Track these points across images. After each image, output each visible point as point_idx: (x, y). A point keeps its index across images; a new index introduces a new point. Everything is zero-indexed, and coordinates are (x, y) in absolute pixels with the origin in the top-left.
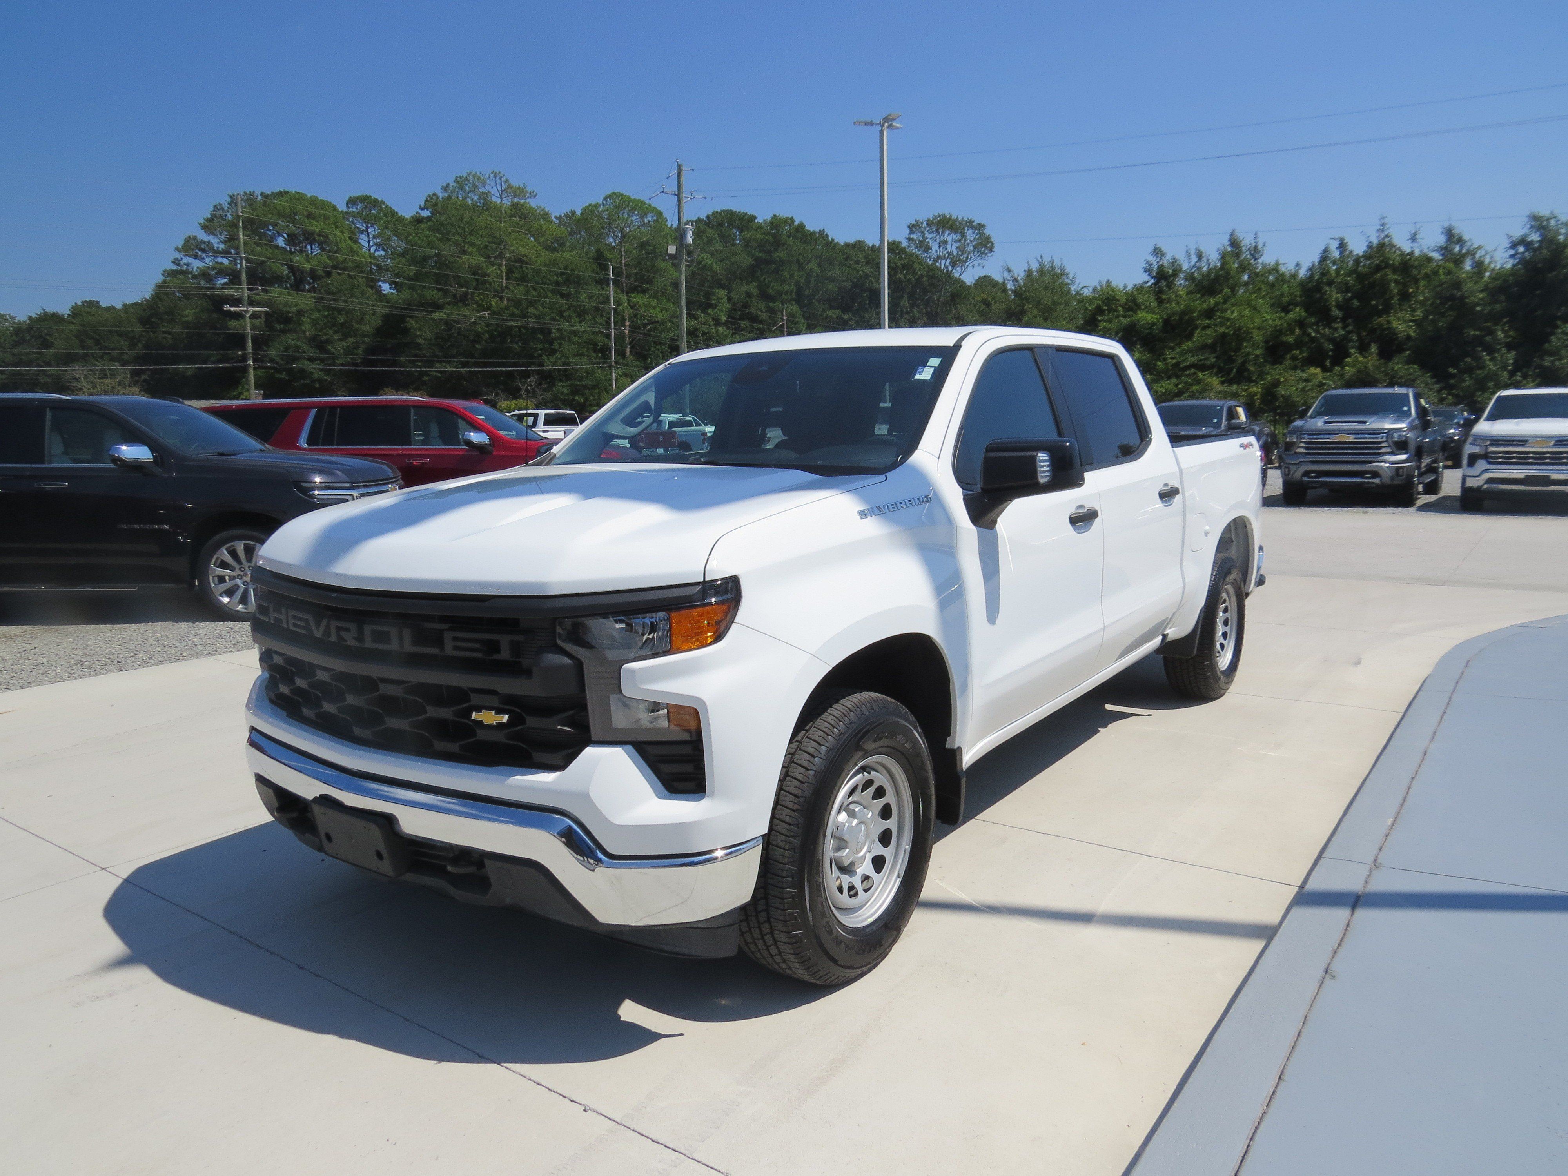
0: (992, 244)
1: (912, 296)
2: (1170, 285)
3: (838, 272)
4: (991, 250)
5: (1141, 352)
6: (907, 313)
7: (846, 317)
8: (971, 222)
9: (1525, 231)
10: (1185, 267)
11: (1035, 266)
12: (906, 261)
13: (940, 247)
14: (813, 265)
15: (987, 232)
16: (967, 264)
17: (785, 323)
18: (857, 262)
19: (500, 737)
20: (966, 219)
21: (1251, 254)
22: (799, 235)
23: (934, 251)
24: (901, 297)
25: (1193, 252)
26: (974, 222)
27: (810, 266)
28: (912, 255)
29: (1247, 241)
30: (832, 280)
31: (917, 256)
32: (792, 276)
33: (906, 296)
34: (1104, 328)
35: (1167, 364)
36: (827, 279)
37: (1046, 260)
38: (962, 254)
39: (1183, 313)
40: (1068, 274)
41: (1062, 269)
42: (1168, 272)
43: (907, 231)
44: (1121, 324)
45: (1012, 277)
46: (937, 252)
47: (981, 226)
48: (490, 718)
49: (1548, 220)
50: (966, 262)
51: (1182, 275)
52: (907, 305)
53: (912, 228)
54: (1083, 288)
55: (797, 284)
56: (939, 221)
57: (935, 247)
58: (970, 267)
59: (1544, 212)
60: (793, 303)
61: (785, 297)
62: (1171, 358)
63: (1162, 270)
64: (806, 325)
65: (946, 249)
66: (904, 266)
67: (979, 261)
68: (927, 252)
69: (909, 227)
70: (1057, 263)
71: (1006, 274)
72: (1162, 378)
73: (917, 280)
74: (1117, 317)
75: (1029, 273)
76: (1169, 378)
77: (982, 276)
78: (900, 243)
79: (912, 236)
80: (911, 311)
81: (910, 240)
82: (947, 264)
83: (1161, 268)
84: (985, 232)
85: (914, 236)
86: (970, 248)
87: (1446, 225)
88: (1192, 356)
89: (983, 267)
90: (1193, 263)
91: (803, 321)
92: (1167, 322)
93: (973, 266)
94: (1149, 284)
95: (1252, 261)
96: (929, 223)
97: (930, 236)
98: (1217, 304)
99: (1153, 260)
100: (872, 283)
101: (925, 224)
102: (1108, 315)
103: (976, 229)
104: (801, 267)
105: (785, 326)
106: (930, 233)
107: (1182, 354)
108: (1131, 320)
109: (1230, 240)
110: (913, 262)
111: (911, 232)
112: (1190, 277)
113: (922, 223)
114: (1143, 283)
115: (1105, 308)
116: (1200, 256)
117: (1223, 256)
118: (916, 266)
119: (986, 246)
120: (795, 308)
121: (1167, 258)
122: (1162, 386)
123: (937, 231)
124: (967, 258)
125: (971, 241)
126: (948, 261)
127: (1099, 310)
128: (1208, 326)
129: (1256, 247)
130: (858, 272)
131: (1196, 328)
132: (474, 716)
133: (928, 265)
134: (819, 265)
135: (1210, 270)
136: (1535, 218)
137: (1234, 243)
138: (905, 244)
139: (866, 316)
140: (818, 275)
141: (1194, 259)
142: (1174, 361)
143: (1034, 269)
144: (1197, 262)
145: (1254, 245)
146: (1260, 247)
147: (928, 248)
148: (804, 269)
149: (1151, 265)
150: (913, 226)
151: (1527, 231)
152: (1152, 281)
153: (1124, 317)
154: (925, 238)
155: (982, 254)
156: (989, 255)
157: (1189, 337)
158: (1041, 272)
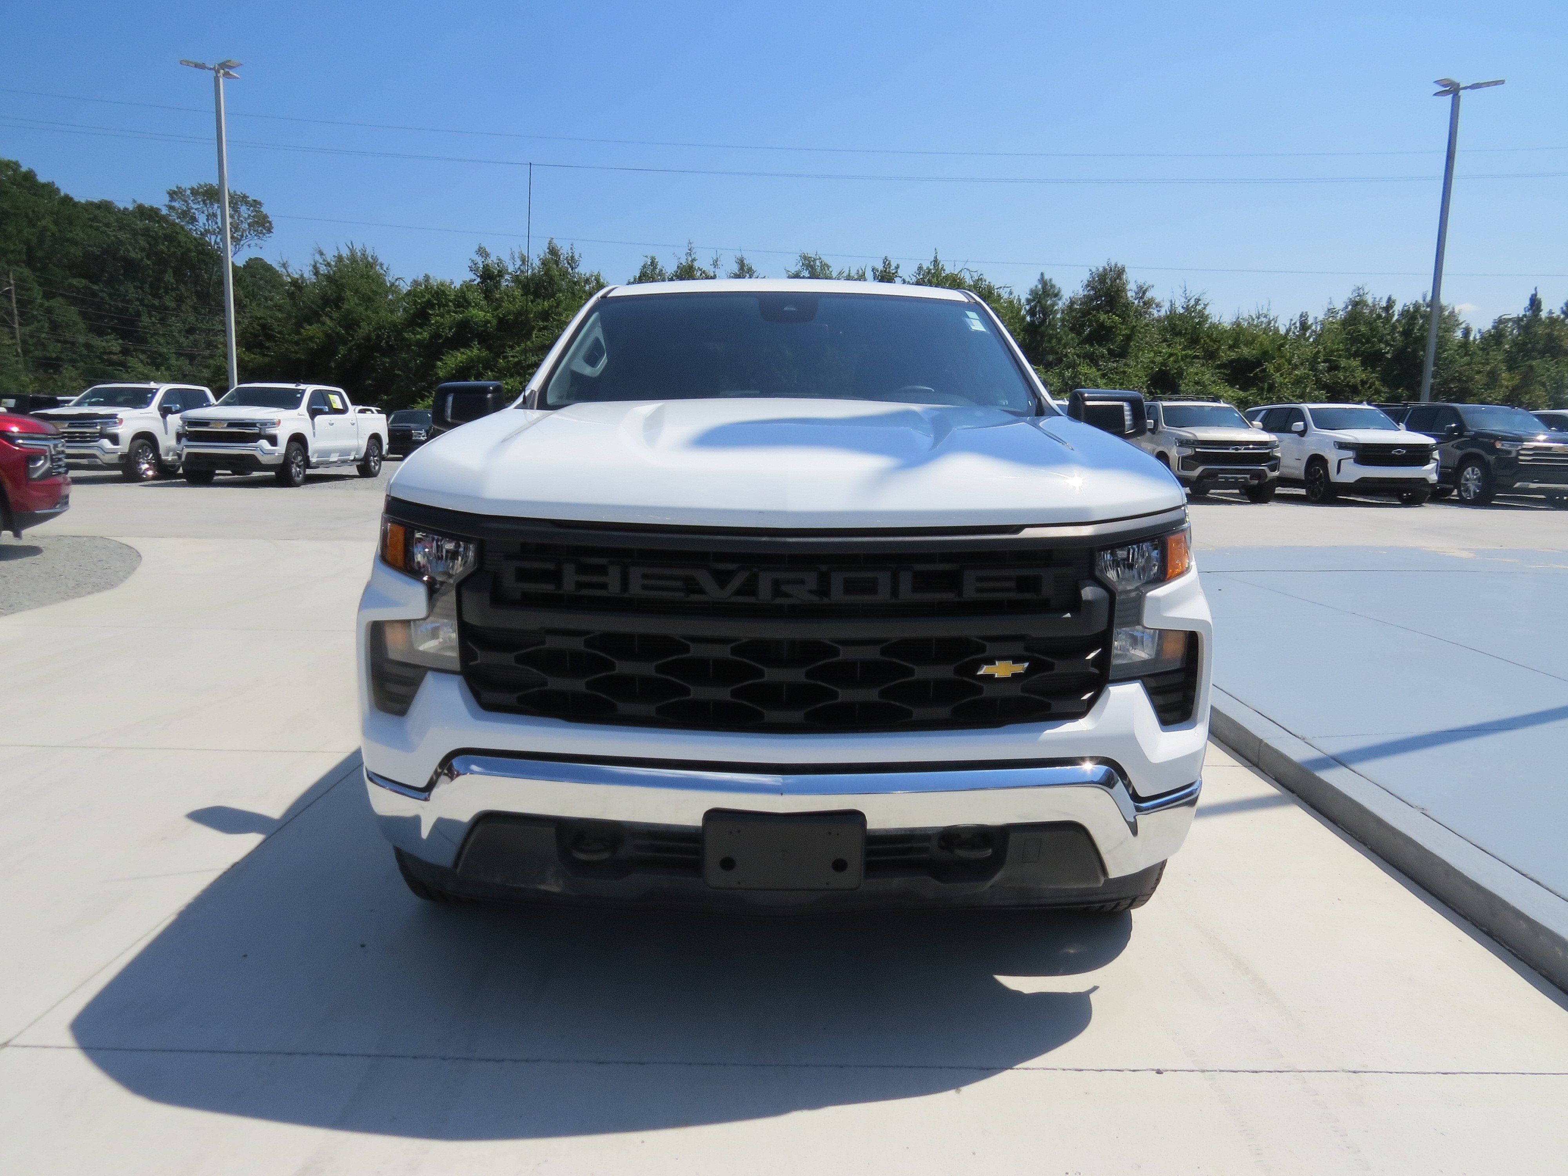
0: (270, 223)
1: (177, 272)
2: (497, 285)
3: (81, 234)
4: (269, 231)
5: (479, 350)
6: (173, 290)
7: (95, 287)
8: (245, 197)
9: (799, 267)
10: (511, 269)
11: (345, 253)
12: (168, 231)
13: (208, 220)
14: (47, 222)
15: (264, 210)
16: (242, 243)
17: (12, 288)
18: (108, 225)
19: (1015, 691)
20: (239, 193)
21: (569, 263)
22: (27, 184)
23: (201, 224)
24: (165, 272)
25: (517, 255)
26: (248, 197)
27: (44, 223)
28: (174, 224)
29: (564, 251)
30: (75, 243)
31: (182, 227)
32: (20, 232)
33: (170, 270)
34: (437, 322)
35: (509, 361)
36: (68, 240)
37: (358, 248)
38: (236, 231)
39: (519, 314)
40: (381, 265)
41: (375, 259)
42: (494, 272)
43: (166, 199)
44: (455, 319)
45: (324, 260)
46: (204, 224)
47: (256, 203)
48: (1002, 669)
49: (815, 260)
50: (240, 240)
51: (507, 277)
52: (172, 280)
53: (173, 195)
54: (397, 280)
55: (27, 243)
56: (206, 191)
57: (202, 219)
58: (246, 247)
59: (811, 254)
60: (23, 265)
61: (10, 256)
62: (512, 356)
63: (489, 270)
64: (41, 293)
65: (216, 223)
66: (167, 237)
67: (256, 240)
68: (192, 223)
69: (169, 193)
70: (369, 252)
71: (318, 258)
72: (505, 375)
73: (182, 254)
74: (449, 312)
75: (340, 258)
76: (512, 376)
77: (252, 257)
78: (159, 209)
79: (173, 204)
80: (177, 289)
81: (171, 208)
82: (218, 240)
83: (486, 268)
84: (262, 210)
85: (175, 204)
86: (245, 226)
87: (739, 255)
88: (533, 356)
89: (261, 248)
90: (517, 267)
91: (36, 287)
92: (501, 321)
93: (249, 246)
94: (476, 282)
95: (570, 269)
96: (194, 192)
97: (195, 206)
98: (551, 307)
99: (479, 260)
100: (128, 251)
101: (188, 192)
102: (439, 309)
103: (251, 206)
104: (32, 223)
105: (13, 292)
106: (195, 203)
107: (524, 352)
108: (463, 317)
109: (549, 248)
110: (177, 233)
111: (172, 199)
112: (516, 279)
113: (185, 191)
114: (470, 281)
115: (435, 302)
116: (524, 260)
117: (544, 263)
118: (181, 238)
119: (263, 226)
120: (26, 272)
121: (491, 259)
122: (507, 384)
123: (204, 201)
124: (242, 236)
125: (246, 219)
126: (219, 237)
127: (430, 304)
128: (545, 328)
129: (572, 257)
130: (108, 236)
131: (533, 328)
132: (984, 670)
133: (195, 239)
134: (56, 223)
135: (533, 274)
136: (805, 257)
137: (553, 251)
138: (164, 211)
139: (122, 289)
140: (53, 235)
141: (518, 263)
142: (516, 359)
143: (344, 255)
144: (521, 265)
145: (571, 255)
146: (576, 257)
147: (194, 220)
148: (34, 226)
149: (475, 264)
150: (174, 192)
151: (800, 268)
152: (479, 280)
153: (455, 312)
154: (189, 209)
155: (259, 234)
156: (267, 235)
157: (528, 336)
158: (353, 258)
